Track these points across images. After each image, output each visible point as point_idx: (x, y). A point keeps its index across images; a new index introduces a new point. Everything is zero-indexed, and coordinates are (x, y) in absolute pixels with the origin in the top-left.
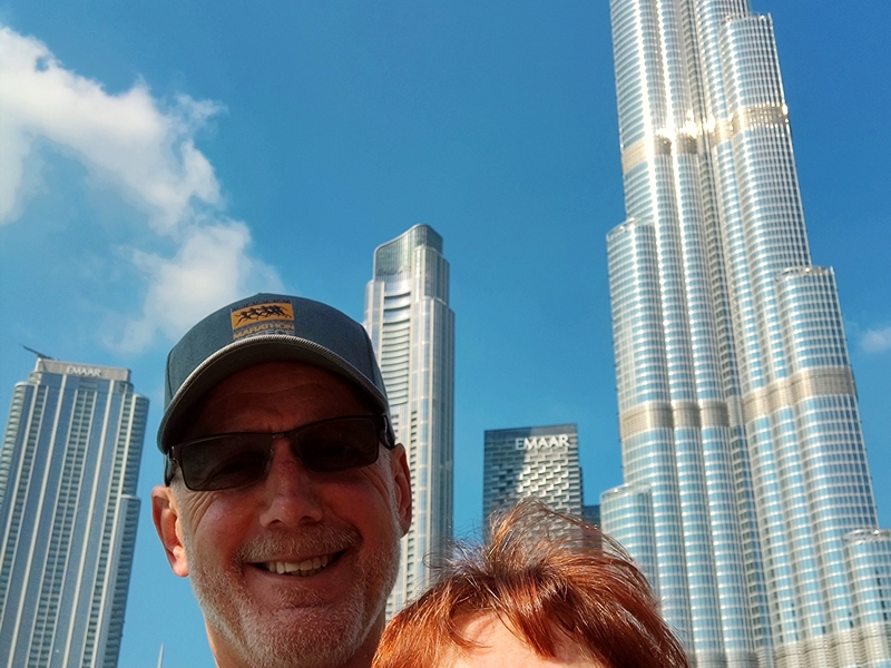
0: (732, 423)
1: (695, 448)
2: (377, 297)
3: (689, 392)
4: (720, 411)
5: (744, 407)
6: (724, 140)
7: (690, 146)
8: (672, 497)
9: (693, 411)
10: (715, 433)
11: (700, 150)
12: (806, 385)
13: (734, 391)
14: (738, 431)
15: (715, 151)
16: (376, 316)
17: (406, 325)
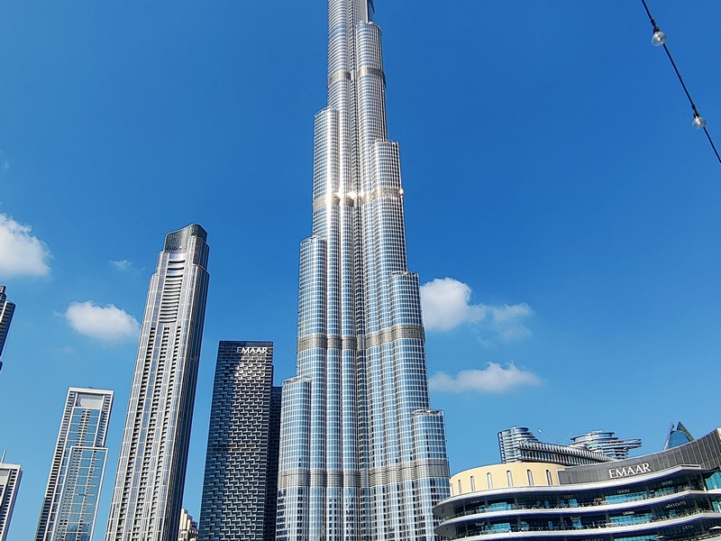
0: (359, 349)
1: (338, 360)
2: (164, 261)
3: (338, 331)
5: (366, 341)
6: (368, 203)
7: (350, 203)
8: (323, 386)
9: (338, 341)
10: (351, 353)
11: (355, 205)
12: (399, 332)
13: (361, 332)
14: (362, 353)
15: (363, 207)
16: (162, 272)
17: (180, 278)
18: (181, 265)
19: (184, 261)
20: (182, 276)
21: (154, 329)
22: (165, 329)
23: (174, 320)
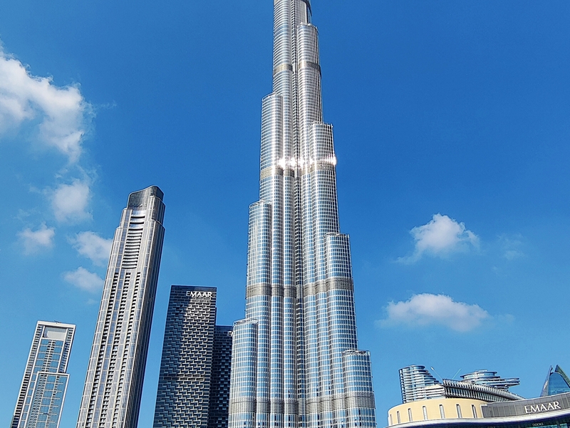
0: (298, 297)
1: (280, 306)
2: (127, 216)
3: (280, 281)
4: (293, 290)
5: (304, 290)
6: (306, 174)
7: (291, 173)
8: (268, 328)
9: (281, 289)
10: (290, 301)
11: (296, 176)
12: (332, 284)
13: (300, 283)
14: (300, 300)
15: (302, 177)
16: (125, 225)
17: (141, 231)
18: (141, 220)
19: (144, 217)
20: (142, 229)
21: (118, 274)
22: (127, 274)
23: (135, 266)
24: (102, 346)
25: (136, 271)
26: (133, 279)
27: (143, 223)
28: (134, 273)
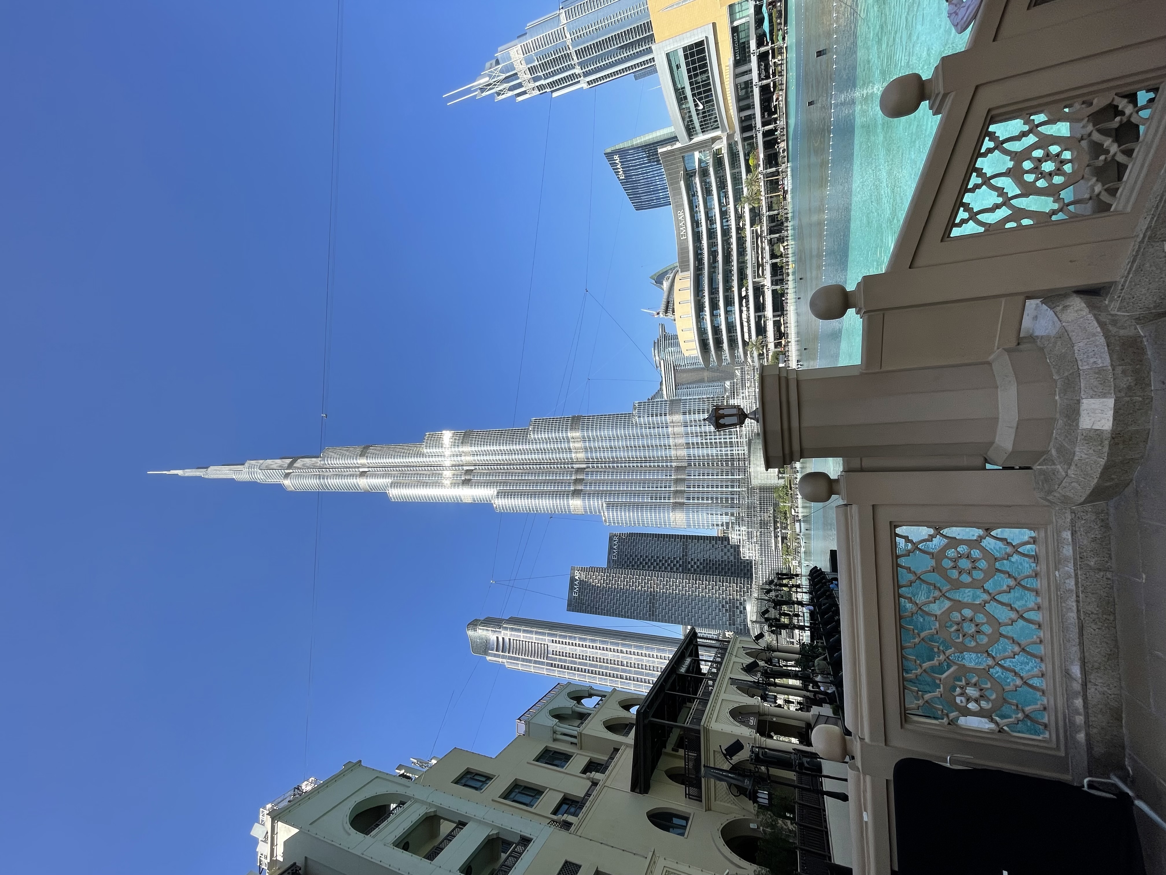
0: (585, 466)
2: (495, 656)
5: (579, 461)
12: (575, 434)
14: (588, 464)
16: (503, 657)
17: (512, 641)
18: (501, 640)
19: (497, 638)
20: (510, 639)
21: (552, 664)
22: (553, 654)
23: (546, 646)
24: (621, 678)
25: (550, 644)
26: (558, 647)
27: (503, 638)
28: (553, 647)
